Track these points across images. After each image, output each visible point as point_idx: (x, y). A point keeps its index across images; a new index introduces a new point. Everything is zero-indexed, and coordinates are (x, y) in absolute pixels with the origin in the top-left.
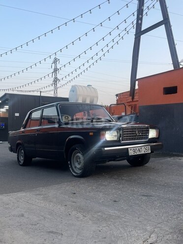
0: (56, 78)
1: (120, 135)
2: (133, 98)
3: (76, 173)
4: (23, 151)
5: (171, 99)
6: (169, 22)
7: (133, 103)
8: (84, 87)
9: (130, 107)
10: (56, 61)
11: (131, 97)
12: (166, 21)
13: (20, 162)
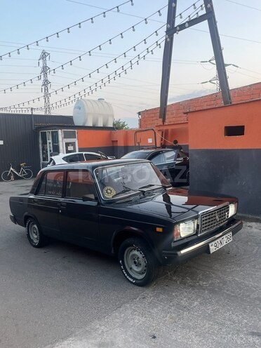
0: (46, 81)
1: (198, 225)
2: (164, 121)
3: (134, 279)
4: (35, 226)
5: (235, 143)
6: (214, 17)
7: (165, 128)
8: (94, 101)
9: (161, 133)
10: (44, 55)
11: (161, 119)
12: (209, 16)
13: (32, 241)
